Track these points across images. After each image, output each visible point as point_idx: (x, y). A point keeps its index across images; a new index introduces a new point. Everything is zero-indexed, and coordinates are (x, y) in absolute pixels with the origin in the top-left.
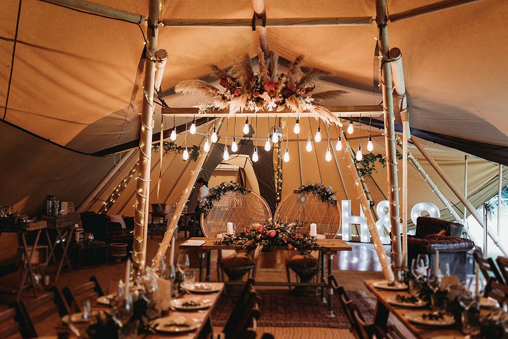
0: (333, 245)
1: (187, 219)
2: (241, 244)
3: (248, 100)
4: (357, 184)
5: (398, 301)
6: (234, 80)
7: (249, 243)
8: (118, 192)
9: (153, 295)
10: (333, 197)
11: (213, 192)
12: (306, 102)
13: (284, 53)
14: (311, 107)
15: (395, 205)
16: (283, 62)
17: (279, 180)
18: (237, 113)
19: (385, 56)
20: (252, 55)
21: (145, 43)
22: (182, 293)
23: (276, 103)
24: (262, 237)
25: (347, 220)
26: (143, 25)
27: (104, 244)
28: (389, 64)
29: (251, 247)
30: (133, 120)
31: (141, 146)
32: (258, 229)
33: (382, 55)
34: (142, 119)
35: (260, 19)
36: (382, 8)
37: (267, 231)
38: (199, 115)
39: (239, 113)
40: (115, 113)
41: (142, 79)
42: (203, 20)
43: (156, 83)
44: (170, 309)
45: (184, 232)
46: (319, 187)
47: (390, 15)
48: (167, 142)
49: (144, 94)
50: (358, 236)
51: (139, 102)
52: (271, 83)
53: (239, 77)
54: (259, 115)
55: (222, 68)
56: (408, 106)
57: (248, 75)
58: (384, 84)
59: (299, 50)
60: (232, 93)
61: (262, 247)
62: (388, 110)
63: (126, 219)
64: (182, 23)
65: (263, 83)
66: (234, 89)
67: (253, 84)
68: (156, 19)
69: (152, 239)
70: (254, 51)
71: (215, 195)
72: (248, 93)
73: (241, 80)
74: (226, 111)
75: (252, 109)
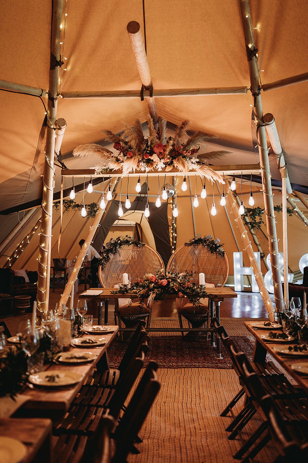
0: (221, 292)
1: (87, 273)
2: (135, 293)
3: (139, 162)
4: (244, 236)
5: (271, 338)
6: (126, 143)
7: (142, 291)
8: (22, 248)
9: (56, 333)
10: (221, 249)
11: (110, 246)
12: (192, 162)
13: (171, 118)
14: (196, 167)
15: (275, 255)
16: (171, 126)
17: (174, 234)
18: (130, 173)
19: (260, 121)
20: (143, 121)
21: (46, 113)
22: (81, 334)
23: (165, 164)
24: (155, 286)
25: (238, 271)
26: (44, 98)
27: (9, 297)
28: (264, 127)
29: (145, 295)
30: (35, 181)
31: (43, 205)
32: (151, 279)
33: (257, 120)
34: (44, 180)
35: (147, 90)
36: (255, 79)
37: (159, 281)
38: (95, 176)
39: (132, 173)
40: (20, 175)
41: (43, 144)
42: (97, 92)
43: (56, 148)
44: (71, 346)
45: (84, 285)
46: (208, 240)
47: (263, 85)
48: (67, 200)
49: (46, 158)
50: (250, 286)
51: (41, 165)
52: (160, 145)
53: (131, 141)
54: (150, 175)
55: (115, 133)
56: (286, 164)
57: (139, 139)
58: (260, 145)
59: (185, 116)
60: (124, 155)
61: (154, 295)
62: (264, 169)
63: (29, 274)
64: (78, 95)
65: (152, 146)
66: (127, 152)
67: (144, 147)
68: (55, 92)
69: (54, 292)
70: (144, 117)
71: (112, 249)
72: (139, 155)
73: (133, 143)
74: (120, 171)
75: (143, 169)
